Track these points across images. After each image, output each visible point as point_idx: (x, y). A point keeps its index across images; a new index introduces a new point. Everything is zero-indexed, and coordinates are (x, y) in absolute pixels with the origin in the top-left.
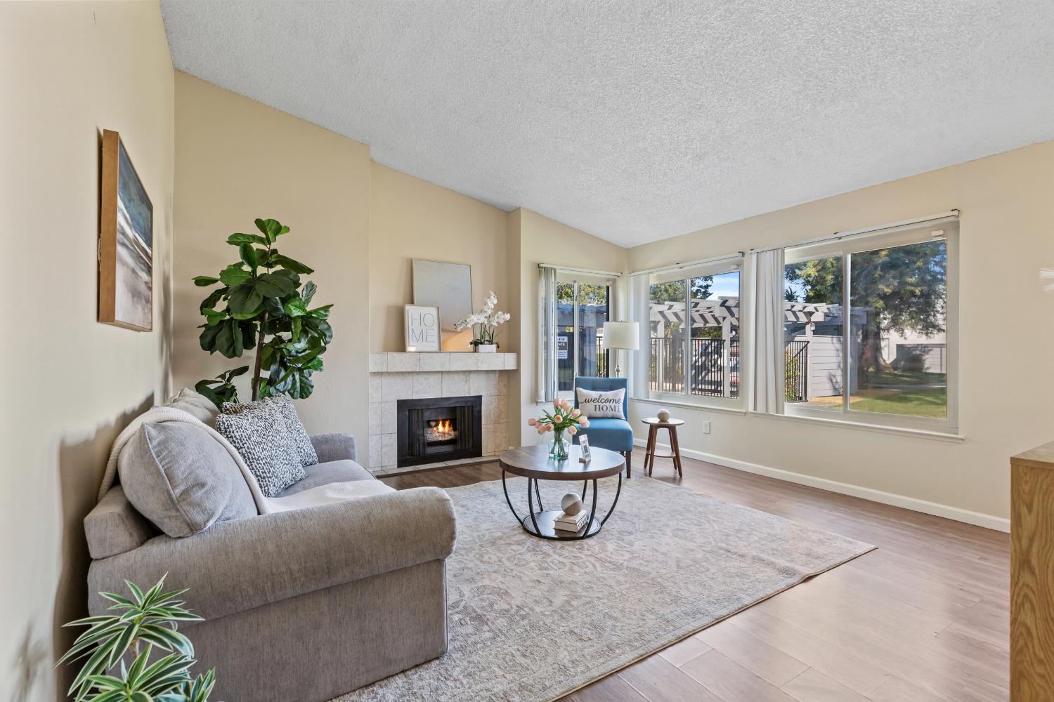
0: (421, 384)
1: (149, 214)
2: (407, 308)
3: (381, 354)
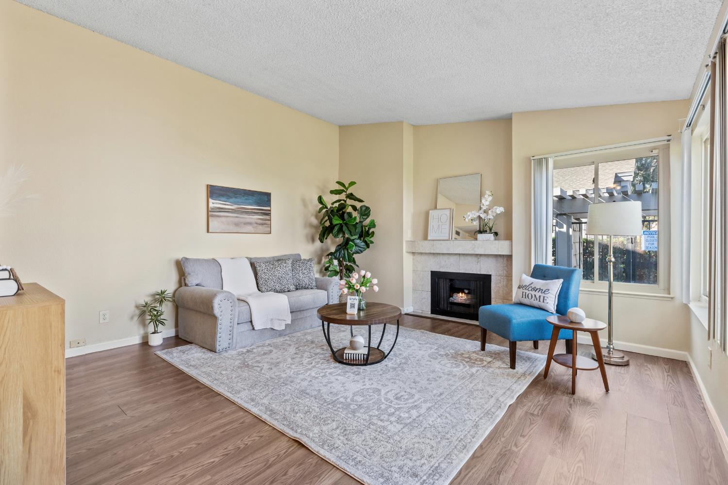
0: (445, 262)
1: (266, 197)
2: (430, 211)
3: (413, 241)
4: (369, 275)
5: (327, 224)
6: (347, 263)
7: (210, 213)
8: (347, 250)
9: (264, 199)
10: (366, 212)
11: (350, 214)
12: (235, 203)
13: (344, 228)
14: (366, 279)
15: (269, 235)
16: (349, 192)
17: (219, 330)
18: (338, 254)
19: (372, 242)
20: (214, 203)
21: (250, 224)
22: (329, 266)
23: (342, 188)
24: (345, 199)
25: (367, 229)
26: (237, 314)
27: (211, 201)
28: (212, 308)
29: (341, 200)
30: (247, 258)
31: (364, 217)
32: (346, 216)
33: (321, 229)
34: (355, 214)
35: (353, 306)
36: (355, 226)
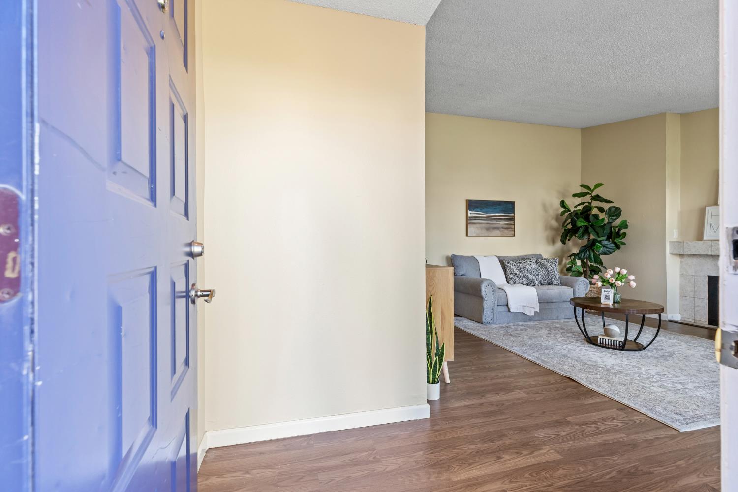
1: (511, 205)
2: (707, 208)
3: (681, 242)
4: (624, 271)
5: (570, 226)
6: (592, 264)
7: (469, 221)
8: (593, 251)
9: (508, 207)
10: (616, 212)
11: (596, 216)
12: (487, 212)
13: (590, 230)
14: (621, 275)
15: (512, 237)
16: (594, 194)
17: (485, 308)
18: (583, 255)
19: (624, 244)
20: (471, 214)
21: (497, 228)
22: (572, 267)
23: (586, 191)
24: (590, 201)
25: (617, 230)
26: (497, 298)
27: (469, 212)
28: (480, 290)
29: (585, 203)
30: (497, 256)
31: (612, 218)
32: (591, 218)
33: (563, 231)
34: (602, 216)
35: (607, 297)
36: (603, 227)
